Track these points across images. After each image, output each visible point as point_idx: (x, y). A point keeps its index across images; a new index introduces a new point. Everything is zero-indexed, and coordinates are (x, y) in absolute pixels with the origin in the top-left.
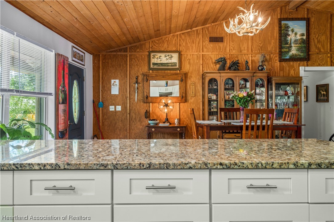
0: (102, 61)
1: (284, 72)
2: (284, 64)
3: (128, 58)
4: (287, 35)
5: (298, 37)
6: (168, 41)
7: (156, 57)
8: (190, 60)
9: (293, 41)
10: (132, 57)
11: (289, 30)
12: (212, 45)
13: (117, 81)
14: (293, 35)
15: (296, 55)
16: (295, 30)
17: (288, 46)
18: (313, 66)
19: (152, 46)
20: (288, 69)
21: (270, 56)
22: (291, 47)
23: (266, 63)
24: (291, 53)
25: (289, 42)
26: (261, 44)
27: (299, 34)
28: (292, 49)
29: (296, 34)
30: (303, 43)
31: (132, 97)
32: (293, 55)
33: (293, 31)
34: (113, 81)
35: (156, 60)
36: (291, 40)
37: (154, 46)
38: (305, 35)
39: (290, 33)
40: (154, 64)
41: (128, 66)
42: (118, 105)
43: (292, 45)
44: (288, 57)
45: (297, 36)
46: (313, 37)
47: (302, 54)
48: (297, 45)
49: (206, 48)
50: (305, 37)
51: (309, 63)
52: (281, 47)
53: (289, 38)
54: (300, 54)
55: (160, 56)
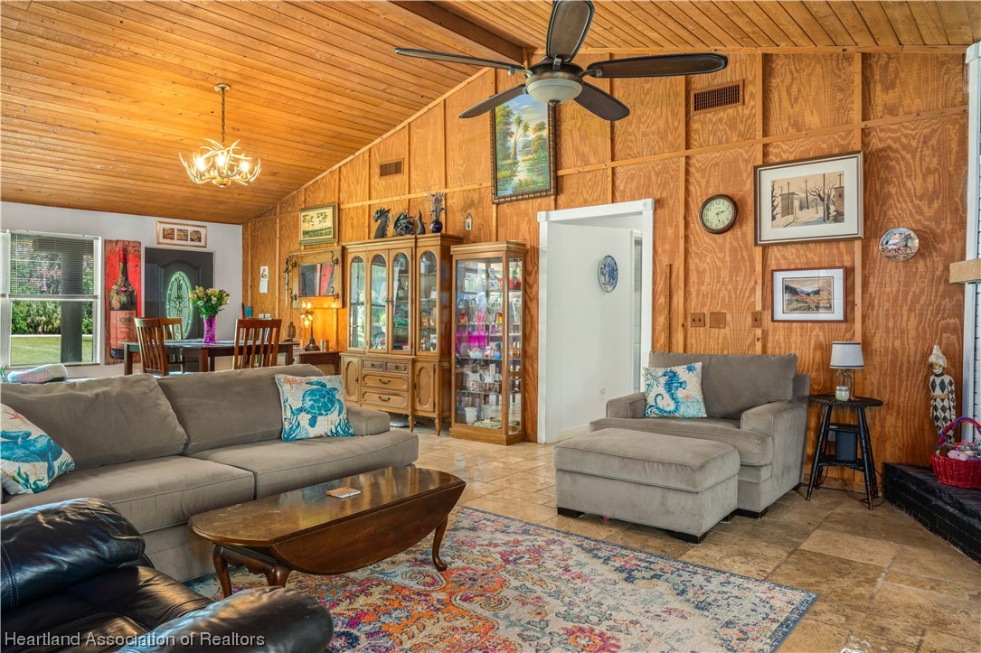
0: (252, 235)
1: (506, 230)
2: (506, 208)
3: (278, 225)
4: (508, 134)
5: (532, 136)
6: (324, 185)
7: (308, 218)
8: (352, 218)
9: (520, 147)
10: (283, 223)
11: (511, 120)
12: (384, 183)
13: (267, 268)
14: (521, 131)
15: (527, 184)
16: (525, 117)
17: (509, 161)
18: (571, 207)
19: (305, 199)
20: (515, 220)
21: (480, 193)
22: (516, 163)
23: (472, 211)
24: (516, 180)
25: (512, 151)
26: (462, 165)
27: (532, 125)
28: (519, 169)
29: (526, 128)
30: (542, 148)
31: (282, 298)
32: (521, 184)
33: (519, 122)
34: (262, 268)
35: (306, 224)
36: (516, 144)
37: (308, 199)
38: (547, 126)
39: (513, 128)
40: (306, 233)
41: (278, 241)
42: (268, 313)
43: (520, 158)
44: (509, 192)
45: (528, 133)
46: (569, 127)
47: (540, 179)
48: (530, 156)
49: (376, 190)
50: (545, 133)
51: (562, 198)
52: (495, 169)
53: (511, 141)
54: (535, 178)
55: (312, 217)
